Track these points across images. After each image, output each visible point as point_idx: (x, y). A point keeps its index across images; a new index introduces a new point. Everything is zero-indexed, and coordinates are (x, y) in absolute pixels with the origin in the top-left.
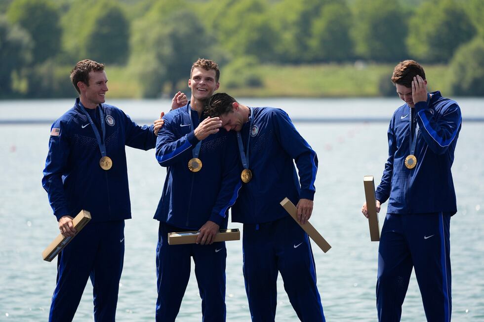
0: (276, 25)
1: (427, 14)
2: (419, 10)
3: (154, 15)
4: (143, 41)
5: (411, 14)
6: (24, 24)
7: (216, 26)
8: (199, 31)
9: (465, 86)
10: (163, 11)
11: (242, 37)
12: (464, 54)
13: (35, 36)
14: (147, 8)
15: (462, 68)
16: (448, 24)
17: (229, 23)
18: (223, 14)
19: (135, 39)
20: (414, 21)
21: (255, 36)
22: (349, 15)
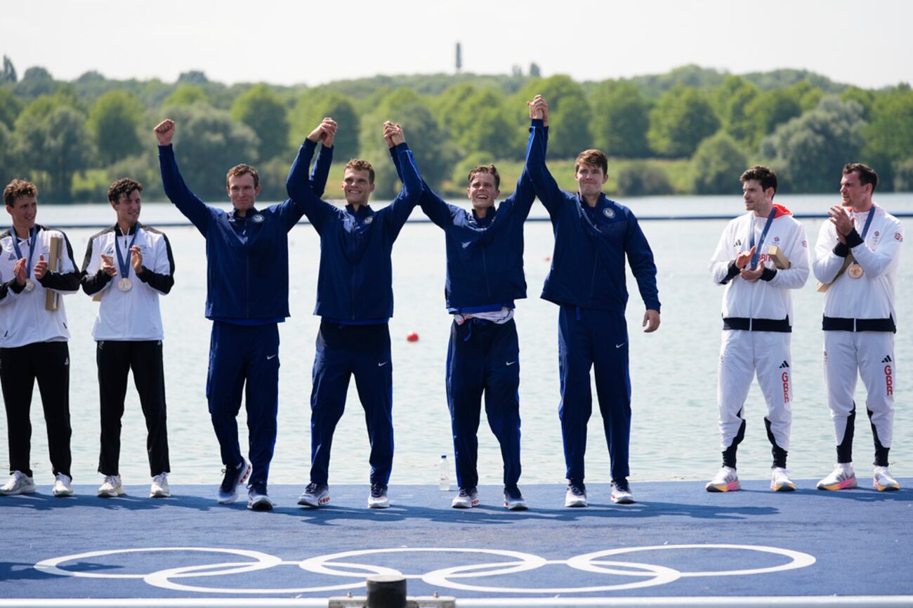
0: (511, 119)
1: (668, 107)
2: (660, 102)
3: (384, 109)
4: (373, 137)
5: (651, 106)
6: (248, 121)
7: (448, 121)
8: (431, 126)
9: (709, 180)
10: (393, 106)
11: (476, 132)
12: (706, 147)
13: (260, 133)
14: (376, 103)
15: (706, 162)
16: (689, 116)
17: (462, 117)
18: (456, 108)
19: (364, 135)
20: (654, 114)
21: (490, 131)
22: (587, 108)
